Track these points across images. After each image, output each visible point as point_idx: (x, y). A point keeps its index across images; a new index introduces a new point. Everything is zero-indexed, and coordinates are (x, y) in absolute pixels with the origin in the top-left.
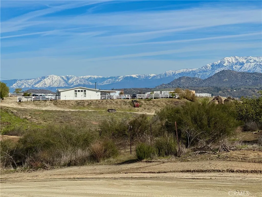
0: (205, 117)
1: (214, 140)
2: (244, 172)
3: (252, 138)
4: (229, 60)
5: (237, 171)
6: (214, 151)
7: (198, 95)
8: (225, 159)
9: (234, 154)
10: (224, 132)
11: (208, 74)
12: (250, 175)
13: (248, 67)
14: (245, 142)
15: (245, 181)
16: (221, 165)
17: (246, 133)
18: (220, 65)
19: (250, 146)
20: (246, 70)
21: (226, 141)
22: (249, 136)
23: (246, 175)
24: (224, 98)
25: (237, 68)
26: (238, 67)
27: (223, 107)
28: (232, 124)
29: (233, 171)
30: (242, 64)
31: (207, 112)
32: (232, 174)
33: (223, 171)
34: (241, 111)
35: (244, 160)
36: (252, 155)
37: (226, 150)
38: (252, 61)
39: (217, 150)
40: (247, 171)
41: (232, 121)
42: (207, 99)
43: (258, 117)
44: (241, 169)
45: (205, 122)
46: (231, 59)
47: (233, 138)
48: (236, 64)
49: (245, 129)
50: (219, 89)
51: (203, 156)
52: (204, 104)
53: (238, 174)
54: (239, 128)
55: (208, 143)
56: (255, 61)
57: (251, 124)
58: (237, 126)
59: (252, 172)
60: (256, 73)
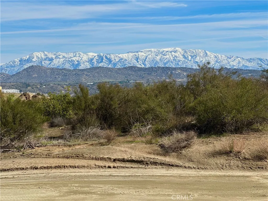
0: (10, 115)
1: (20, 138)
2: (47, 168)
3: (59, 134)
4: (38, 56)
5: (41, 168)
6: (19, 149)
7: (5, 91)
8: (29, 156)
9: (39, 150)
10: (31, 129)
11: (16, 69)
12: (54, 171)
13: (57, 63)
14: (51, 138)
15: (49, 178)
16: (24, 162)
17: (53, 129)
18: (28, 61)
19: (55, 142)
20: (55, 66)
21: (31, 138)
22: (55, 132)
23: (49, 171)
24: (31, 95)
25: (46, 64)
26: (48, 62)
27: (30, 104)
28: (38, 121)
29: (36, 168)
30: (51, 60)
31: (12, 108)
32: (35, 171)
33: (27, 169)
34: (49, 107)
35: (48, 156)
36: (57, 151)
37: (31, 147)
38: (61, 57)
39: (22, 147)
40: (51, 167)
41: (40, 117)
42: (13, 95)
43: (65, 113)
44: (45, 166)
45: (10, 119)
46: (41, 55)
47: (39, 135)
48: (45, 60)
49: (52, 125)
50: (28, 85)
51: (6, 154)
52: (9, 100)
53: (41, 171)
54: (46, 124)
55: (12, 140)
56: (64, 57)
57: (58, 120)
58: (43, 122)
59: (56, 167)
60: (64, 69)
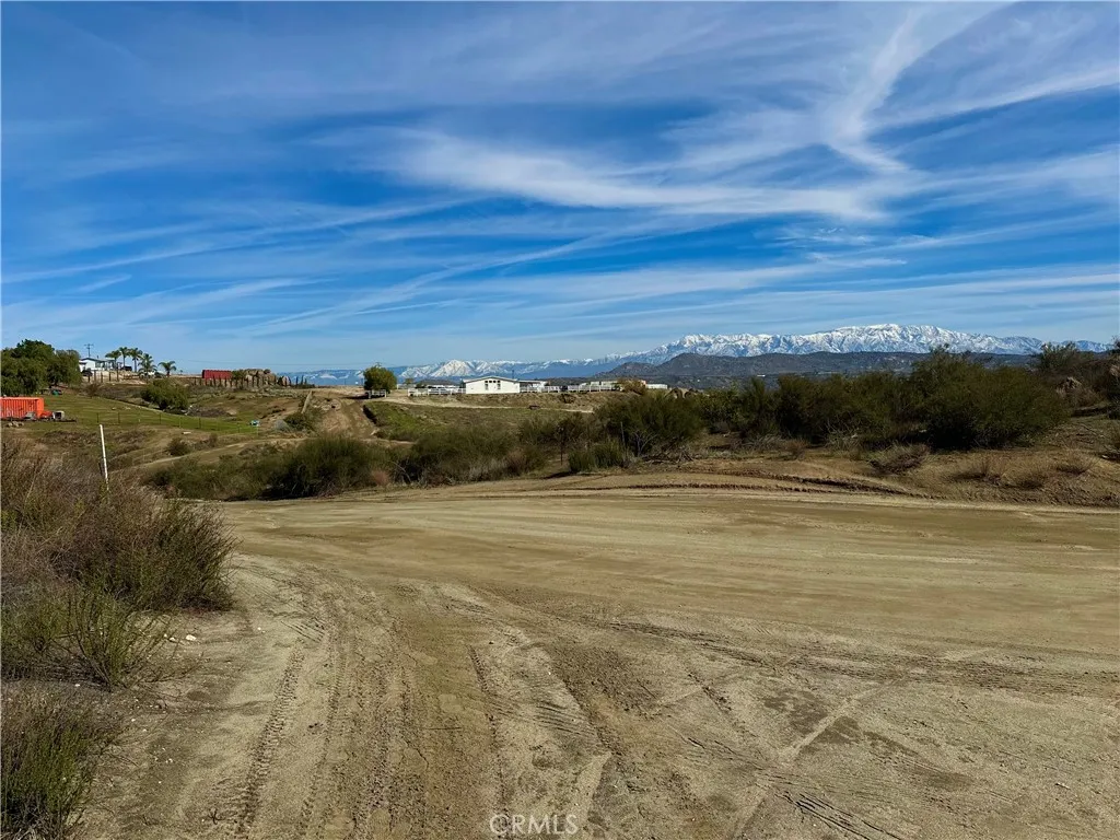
0: (660, 415)
1: (672, 446)
2: (712, 487)
3: (723, 443)
4: (692, 339)
5: (703, 486)
6: (673, 460)
7: (650, 386)
8: (686, 470)
9: (699, 463)
10: (687, 435)
11: (663, 358)
12: (719, 491)
13: (716, 349)
14: (714, 448)
15: (713, 499)
16: (681, 478)
17: (713, 437)
18: (680, 346)
19: (720, 454)
20: (714, 354)
21: (688, 447)
22: (718, 440)
23: (714, 490)
24: (684, 391)
25: (701, 350)
26: (704, 348)
27: (685, 403)
28: (696, 425)
29: (697, 486)
30: (709, 345)
31: (663, 409)
32: (696, 490)
33: (684, 486)
34: (708, 407)
35: (712, 471)
36: (722, 465)
37: (688, 459)
38: (722, 341)
39: (677, 458)
40: (716, 486)
41: (697, 421)
42: (662, 391)
43: (730, 415)
44: (709, 484)
45: (661, 423)
46: (694, 339)
47: (696, 443)
48: (700, 345)
49: (713, 431)
50: (678, 379)
51: (658, 467)
52: (659, 398)
53: (704, 490)
54: (705, 430)
55: (664, 449)
56: (725, 340)
57: (719, 425)
58: (702, 426)
59: (722, 486)
60: (727, 357)
